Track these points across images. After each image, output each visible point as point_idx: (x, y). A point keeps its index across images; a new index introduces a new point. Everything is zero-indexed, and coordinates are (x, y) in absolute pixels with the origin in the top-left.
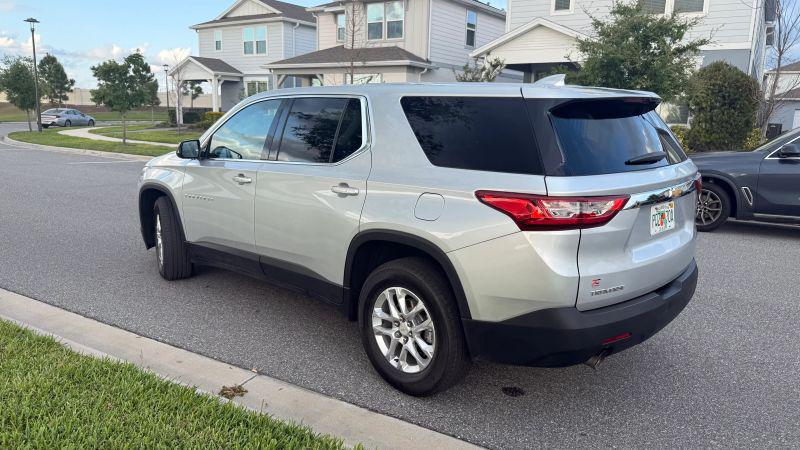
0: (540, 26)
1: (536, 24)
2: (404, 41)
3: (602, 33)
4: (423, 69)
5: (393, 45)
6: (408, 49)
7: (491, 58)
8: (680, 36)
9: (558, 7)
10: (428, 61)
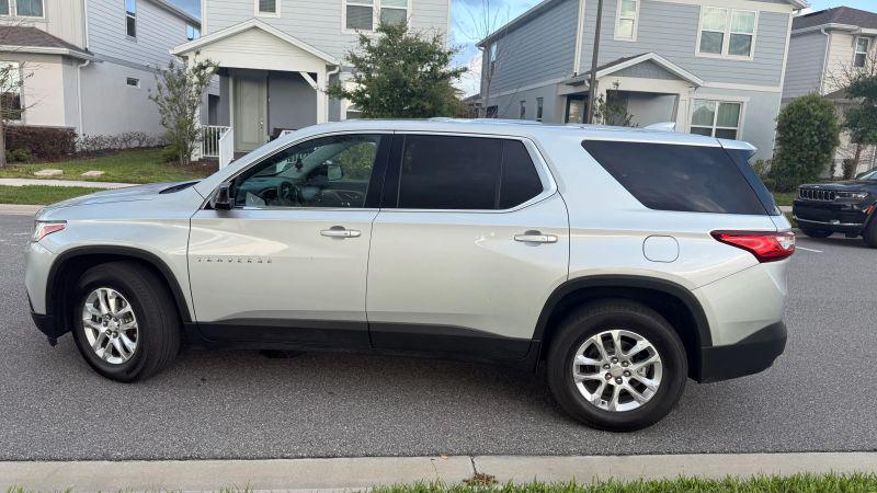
0: (255, 28)
1: (252, 25)
2: (46, 22)
3: (370, 49)
4: (83, 61)
5: (31, 25)
6: (53, 31)
7: (201, 59)
8: (445, 61)
9: (263, 8)
10: (86, 51)
